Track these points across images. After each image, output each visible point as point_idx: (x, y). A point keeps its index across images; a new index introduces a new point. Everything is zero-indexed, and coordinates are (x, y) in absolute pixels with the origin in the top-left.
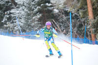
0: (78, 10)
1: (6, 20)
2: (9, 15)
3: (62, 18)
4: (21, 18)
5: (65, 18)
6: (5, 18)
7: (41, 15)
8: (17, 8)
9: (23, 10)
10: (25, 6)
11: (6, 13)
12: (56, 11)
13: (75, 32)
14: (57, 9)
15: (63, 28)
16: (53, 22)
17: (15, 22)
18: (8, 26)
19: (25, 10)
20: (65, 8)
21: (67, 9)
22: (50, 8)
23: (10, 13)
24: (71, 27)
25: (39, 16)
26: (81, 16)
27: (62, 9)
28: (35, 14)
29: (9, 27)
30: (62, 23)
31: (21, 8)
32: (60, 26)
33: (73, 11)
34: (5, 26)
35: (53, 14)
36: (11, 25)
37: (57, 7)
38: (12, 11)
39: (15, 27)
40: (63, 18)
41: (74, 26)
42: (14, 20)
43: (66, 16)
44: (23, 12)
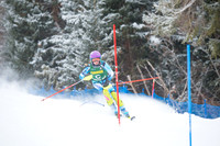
0: (207, 40)
1: (41, 59)
2: (46, 47)
3: (169, 56)
4: (74, 57)
5: (175, 57)
6: (36, 54)
7: (119, 50)
8: (66, 32)
9: (80, 37)
10: (84, 29)
11: (40, 43)
12: (155, 40)
13: (198, 89)
14: (158, 36)
15: (170, 81)
16: (149, 67)
17: (61, 65)
18: (43, 73)
19: (84, 37)
20: (176, 33)
21: (180, 38)
22: (141, 35)
23: (50, 45)
24: (189, 78)
25: (115, 51)
26: (214, 53)
27: (169, 36)
28: (107, 47)
29: (46, 76)
30: (168, 68)
31: (74, 34)
32: (164, 76)
33: (195, 41)
34: (38, 72)
35: (147, 49)
36: (51, 72)
37: (157, 32)
38: (54, 39)
39: (60, 75)
40: (171, 58)
41: (196, 77)
42: (59, 59)
43: (177, 53)
44: (79, 43)
